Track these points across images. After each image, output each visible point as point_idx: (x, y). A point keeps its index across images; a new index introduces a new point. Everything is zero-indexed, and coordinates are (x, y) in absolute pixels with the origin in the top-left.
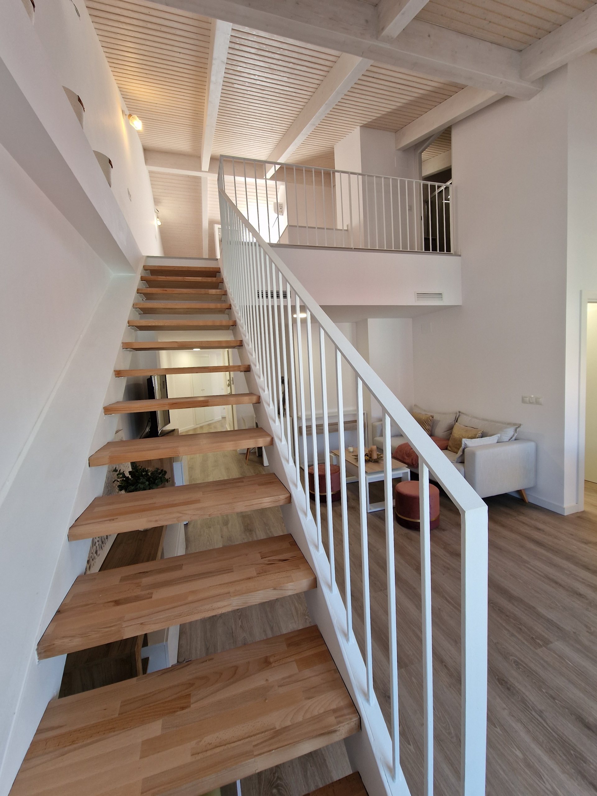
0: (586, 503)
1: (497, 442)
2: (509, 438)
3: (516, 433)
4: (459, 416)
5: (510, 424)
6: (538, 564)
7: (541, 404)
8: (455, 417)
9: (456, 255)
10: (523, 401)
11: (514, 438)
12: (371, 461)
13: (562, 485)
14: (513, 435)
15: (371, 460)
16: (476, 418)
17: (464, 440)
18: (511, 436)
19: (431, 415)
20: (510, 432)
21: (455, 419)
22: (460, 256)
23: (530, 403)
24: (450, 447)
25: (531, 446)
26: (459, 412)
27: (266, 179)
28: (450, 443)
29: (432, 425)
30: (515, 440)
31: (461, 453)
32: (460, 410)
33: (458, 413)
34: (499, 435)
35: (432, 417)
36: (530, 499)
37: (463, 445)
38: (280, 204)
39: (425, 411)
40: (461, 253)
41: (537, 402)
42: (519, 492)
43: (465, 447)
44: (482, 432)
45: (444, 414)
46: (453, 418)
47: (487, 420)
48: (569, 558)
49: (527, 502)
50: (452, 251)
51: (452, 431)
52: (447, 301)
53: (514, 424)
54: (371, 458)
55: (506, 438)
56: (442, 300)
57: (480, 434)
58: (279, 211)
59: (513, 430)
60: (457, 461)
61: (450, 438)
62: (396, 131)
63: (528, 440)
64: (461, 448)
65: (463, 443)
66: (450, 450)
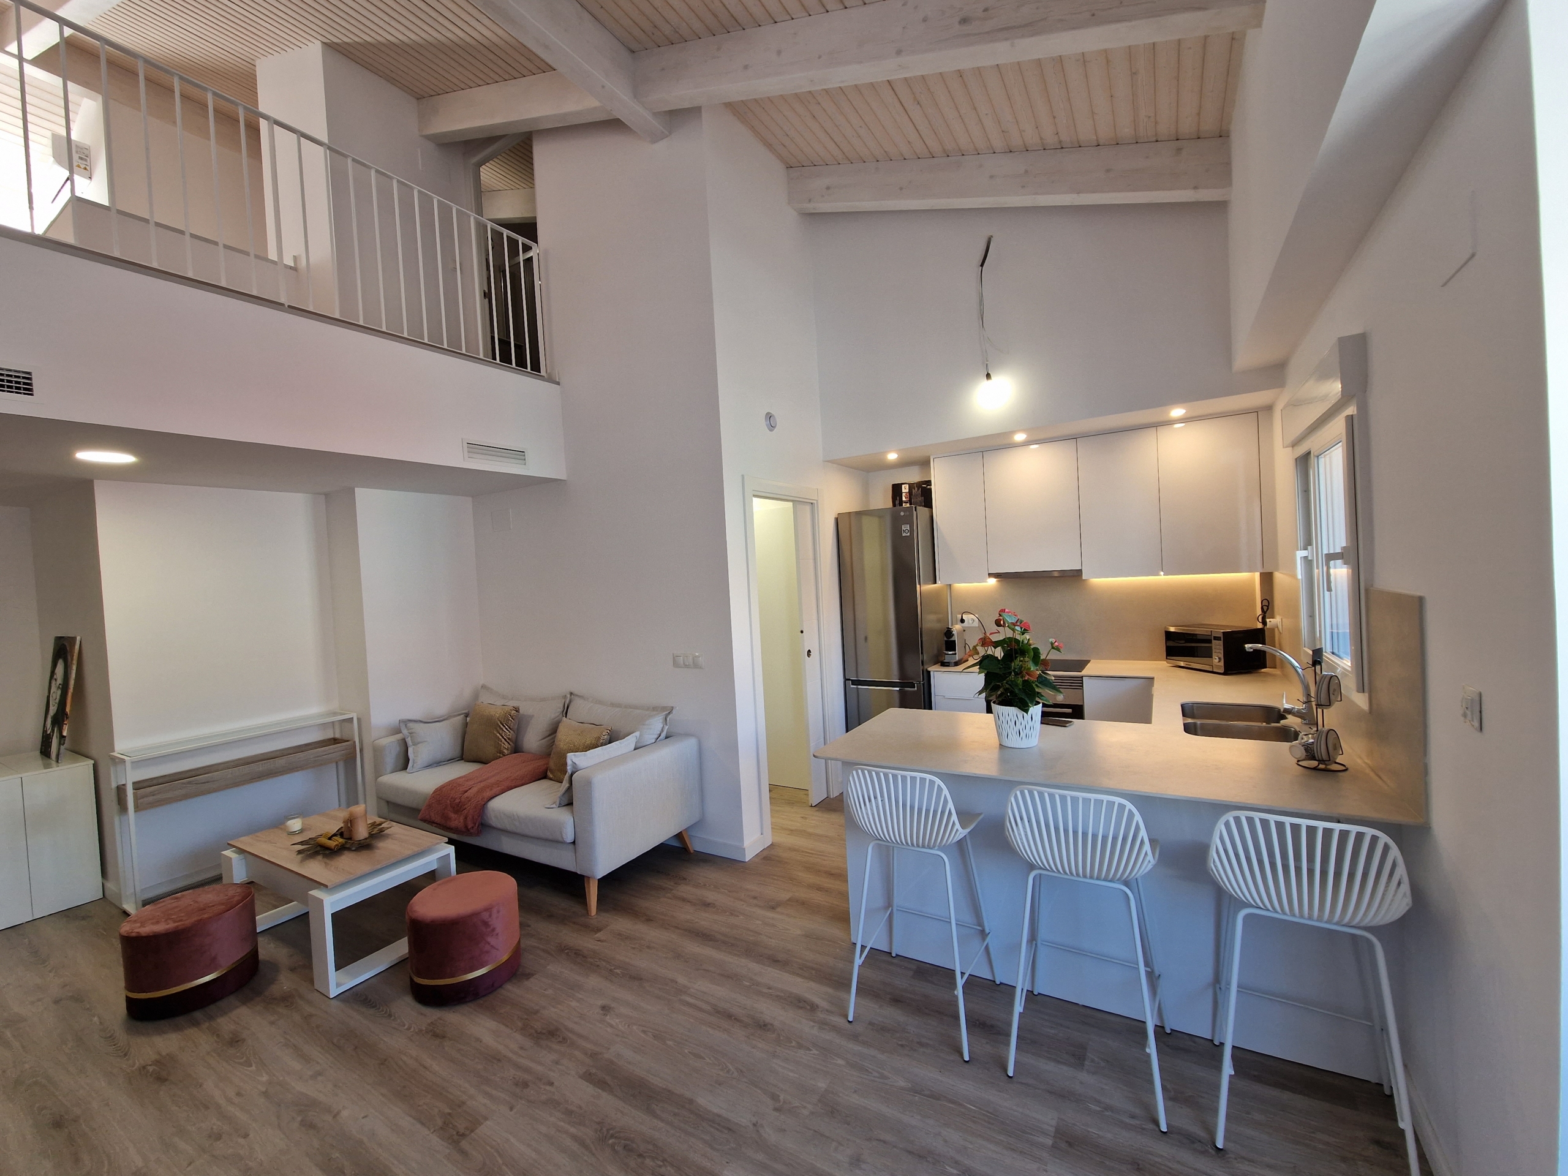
0: (775, 828)
1: (635, 750)
2: (656, 736)
3: (666, 724)
4: (570, 702)
5: (656, 709)
6: (702, 985)
7: (701, 668)
8: (562, 706)
9: (551, 380)
10: (676, 664)
11: (663, 735)
12: (349, 849)
13: (739, 807)
14: (662, 730)
15: (347, 846)
16: (600, 702)
17: (570, 755)
18: (659, 733)
19: (515, 705)
20: (656, 724)
21: (562, 709)
22: (558, 383)
23: (686, 666)
24: (552, 772)
25: (687, 746)
26: (571, 694)
27: (20, 58)
28: (552, 764)
29: (516, 726)
30: (666, 738)
31: (568, 785)
32: (573, 690)
33: (568, 696)
34: (637, 734)
35: (516, 711)
36: (696, 845)
37: (569, 769)
38: (77, 146)
39: (504, 697)
40: (559, 379)
41: (696, 666)
42: (679, 836)
43: (574, 770)
44: (608, 731)
45: (543, 700)
46: (557, 707)
47: (619, 706)
48: (751, 950)
49: (692, 852)
50: (543, 372)
51: (555, 736)
52: (533, 468)
53: (663, 709)
54: (350, 839)
55: (650, 738)
56: (525, 464)
57: (606, 737)
58: (75, 164)
59: (661, 721)
60: (560, 804)
61: (551, 751)
62: (419, 98)
63: (687, 735)
64: (567, 774)
65: (569, 762)
66: (551, 779)
